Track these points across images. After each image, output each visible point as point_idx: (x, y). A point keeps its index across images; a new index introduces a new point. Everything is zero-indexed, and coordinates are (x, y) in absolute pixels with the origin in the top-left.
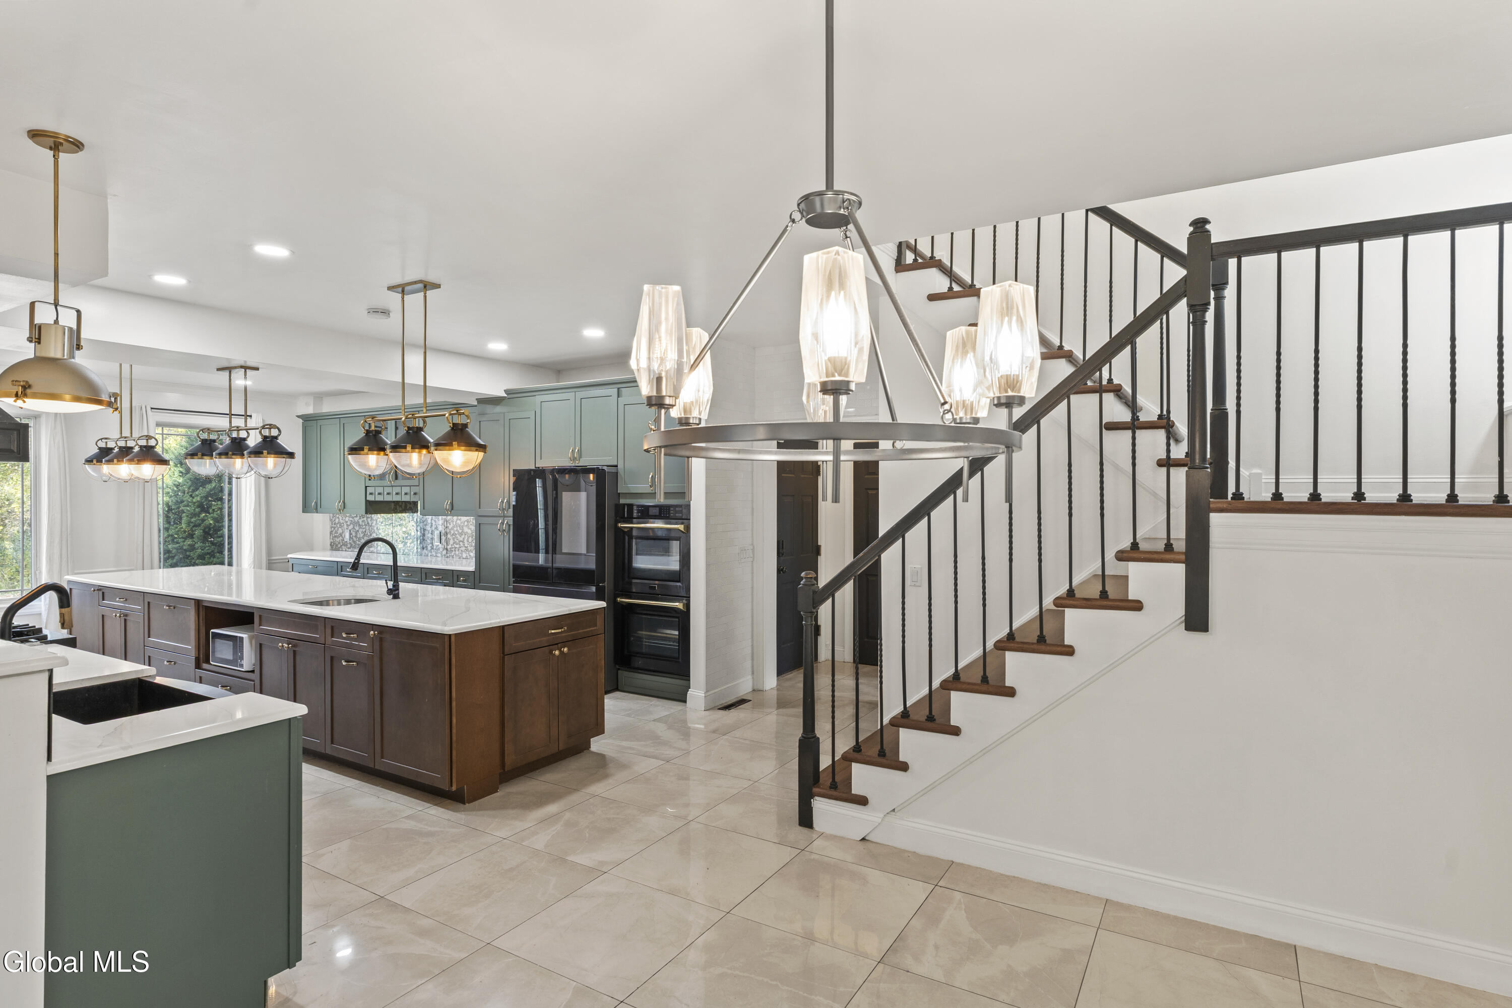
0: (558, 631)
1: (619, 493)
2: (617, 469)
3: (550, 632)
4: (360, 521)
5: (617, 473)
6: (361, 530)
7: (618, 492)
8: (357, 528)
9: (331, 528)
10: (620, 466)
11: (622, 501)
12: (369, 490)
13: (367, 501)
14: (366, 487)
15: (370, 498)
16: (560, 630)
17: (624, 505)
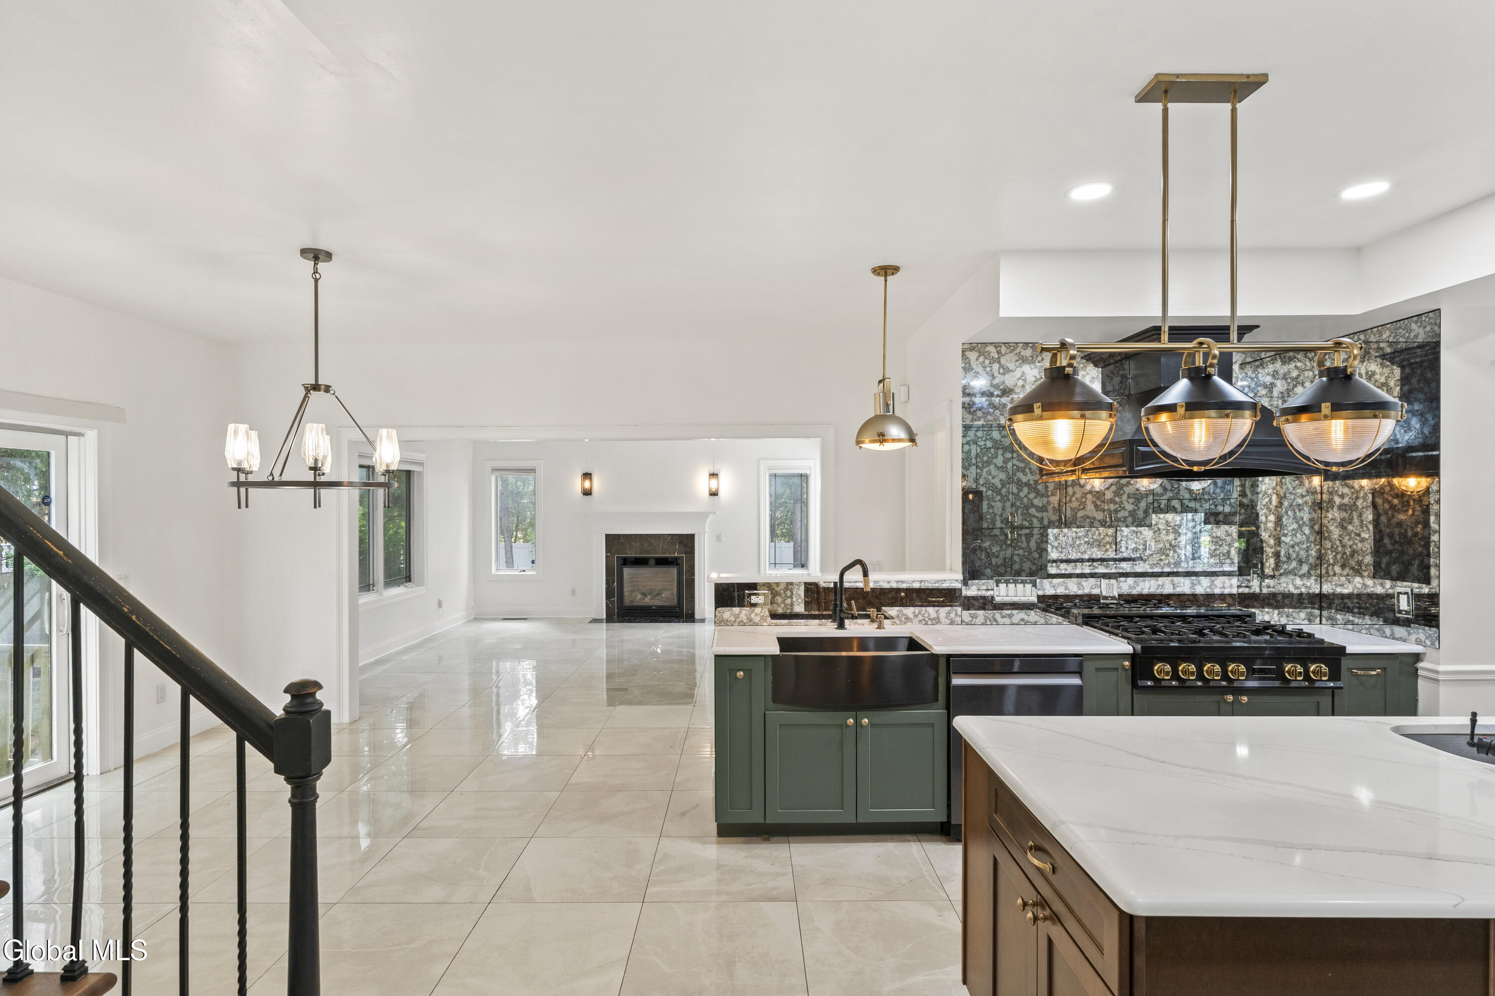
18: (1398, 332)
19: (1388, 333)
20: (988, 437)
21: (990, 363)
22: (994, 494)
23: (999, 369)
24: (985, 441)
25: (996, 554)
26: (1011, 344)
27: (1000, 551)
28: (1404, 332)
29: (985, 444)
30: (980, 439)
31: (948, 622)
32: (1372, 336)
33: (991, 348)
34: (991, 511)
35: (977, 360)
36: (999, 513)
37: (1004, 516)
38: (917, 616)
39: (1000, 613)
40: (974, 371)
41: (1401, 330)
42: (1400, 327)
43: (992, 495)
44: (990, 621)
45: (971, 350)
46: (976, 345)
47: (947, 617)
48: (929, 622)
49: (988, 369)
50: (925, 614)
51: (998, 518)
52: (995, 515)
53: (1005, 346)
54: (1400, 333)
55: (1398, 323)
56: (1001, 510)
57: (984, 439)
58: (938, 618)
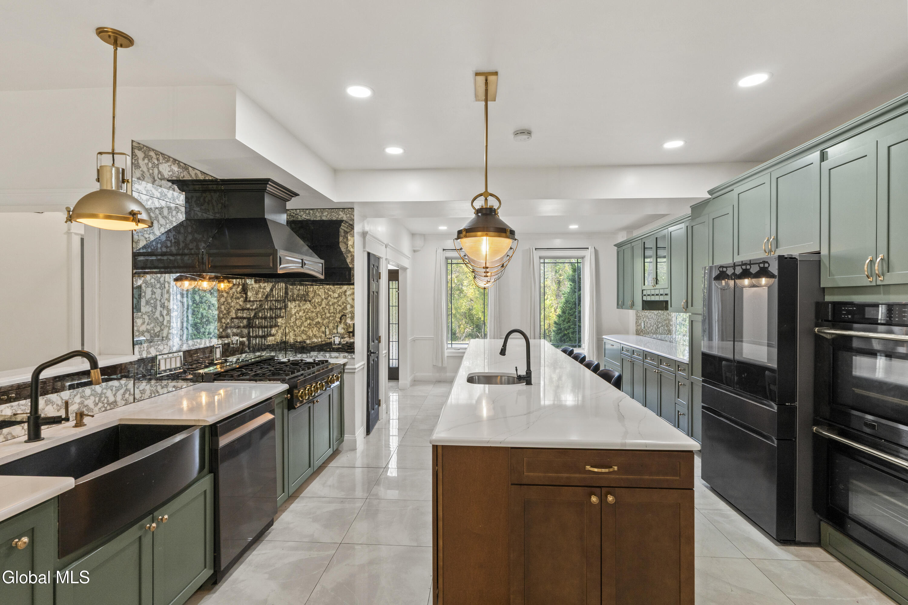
0: (604, 470)
1: (824, 288)
2: (820, 255)
3: (588, 468)
4: (649, 315)
5: (820, 261)
6: (649, 322)
7: (821, 286)
8: (647, 320)
9: (636, 319)
10: (824, 252)
11: (828, 298)
12: (645, 293)
13: (643, 301)
14: (643, 290)
15: (645, 298)
16: (607, 470)
17: (829, 303)
18: (332, 214)
19: (326, 213)
20: (151, 231)
21: (152, 167)
22: (156, 282)
23: (158, 175)
24: (149, 234)
25: (158, 334)
26: (166, 156)
27: (160, 331)
28: (335, 214)
29: (149, 237)
30: (146, 232)
31: (124, 402)
32: (317, 213)
33: (152, 154)
34: (154, 296)
35: (143, 160)
36: (159, 299)
37: (162, 301)
38: (97, 404)
39: (161, 385)
40: (141, 169)
41: (334, 213)
42: (333, 212)
43: (154, 283)
44: (154, 393)
45: (140, 149)
46: (142, 146)
47: (122, 399)
48: (108, 408)
49: (151, 171)
50: (104, 400)
51: (158, 302)
52: (157, 300)
53: (162, 156)
54: (333, 214)
55: (332, 210)
56: (160, 296)
57: (148, 232)
58: (115, 402)
